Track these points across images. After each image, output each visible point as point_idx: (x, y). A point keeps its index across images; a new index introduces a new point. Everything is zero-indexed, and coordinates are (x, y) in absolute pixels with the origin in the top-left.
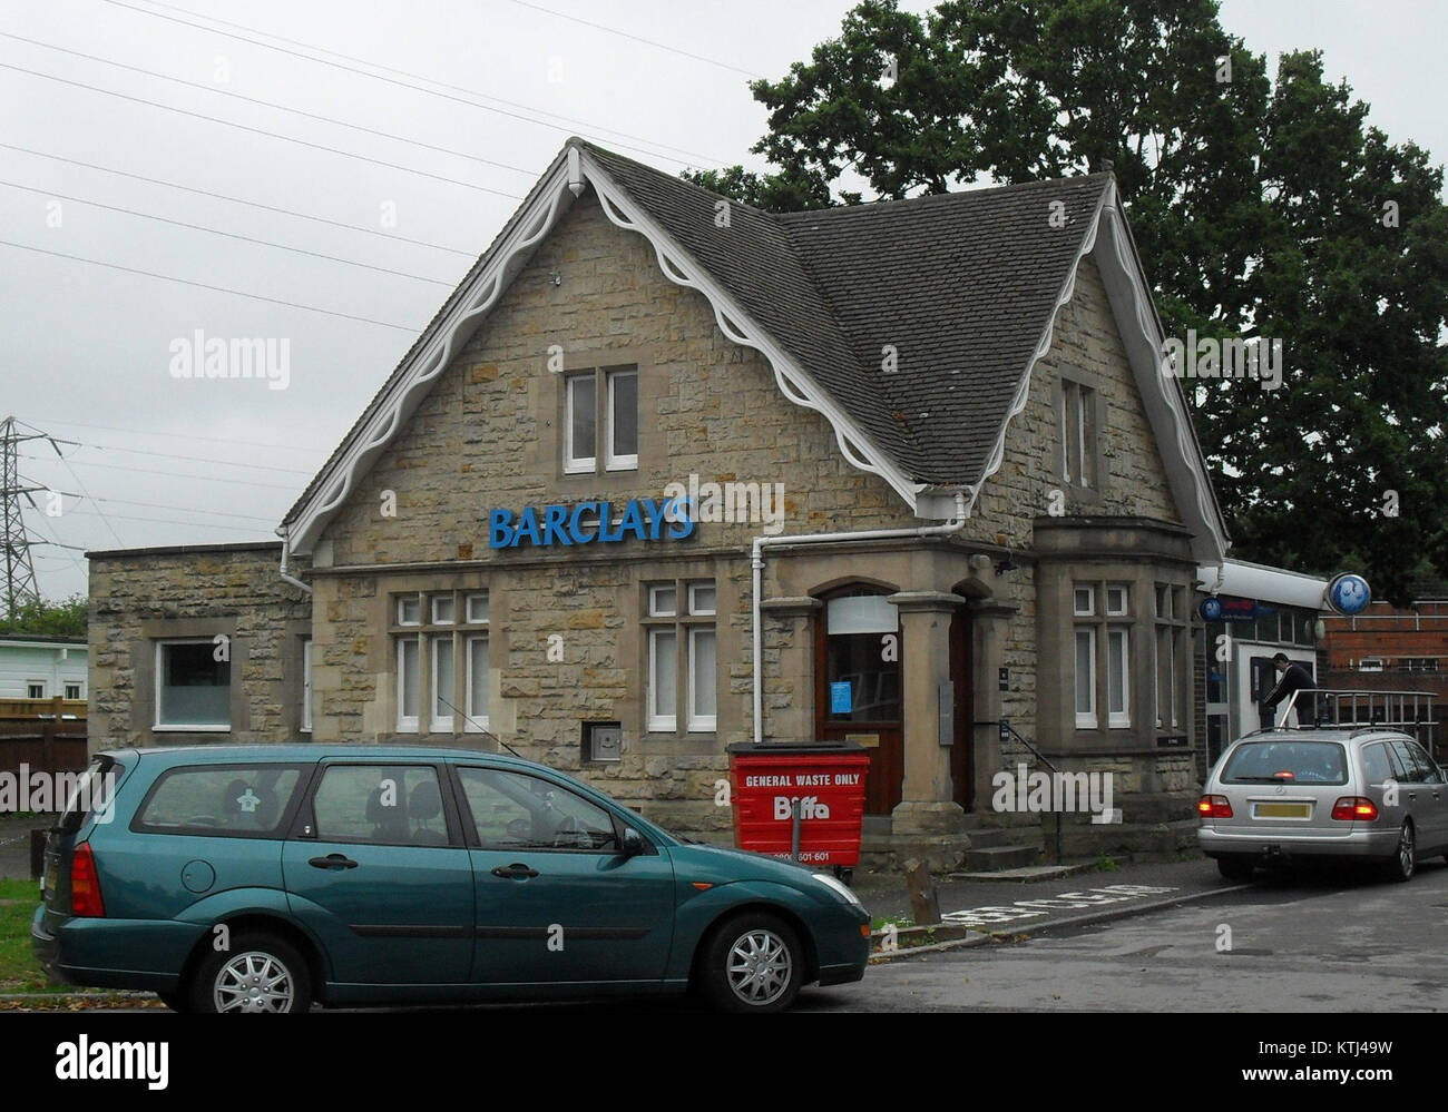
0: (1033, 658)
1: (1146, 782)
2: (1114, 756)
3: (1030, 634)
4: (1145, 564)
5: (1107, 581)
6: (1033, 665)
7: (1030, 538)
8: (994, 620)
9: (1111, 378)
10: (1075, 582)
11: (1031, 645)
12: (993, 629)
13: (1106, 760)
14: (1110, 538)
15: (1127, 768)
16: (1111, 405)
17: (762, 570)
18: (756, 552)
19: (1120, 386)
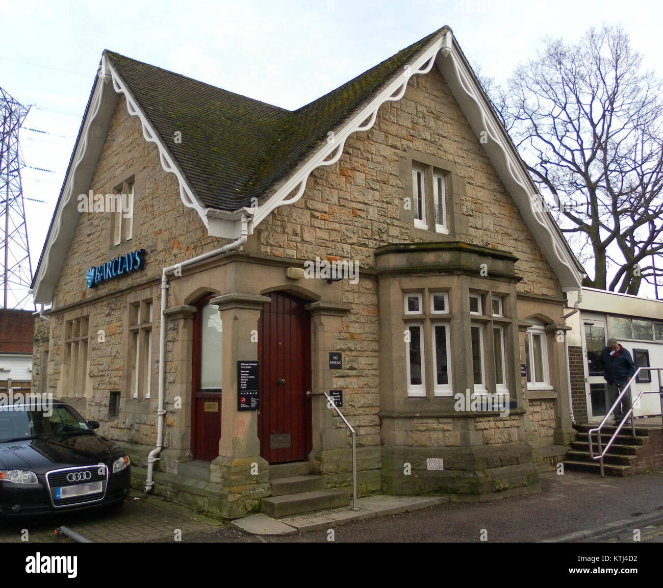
0: (375, 346)
1: (465, 437)
2: (438, 418)
3: (371, 328)
4: (458, 275)
5: (429, 289)
6: (375, 351)
7: (370, 261)
8: (322, 317)
9: (470, 167)
10: (405, 291)
11: (371, 337)
12: (322, 324)
13: (431, 421)
14: (430, 258)
15: (449, 427)
16: (469, 183)
17: (167, 290)
18: (164, 278)
19: (480, 174)
